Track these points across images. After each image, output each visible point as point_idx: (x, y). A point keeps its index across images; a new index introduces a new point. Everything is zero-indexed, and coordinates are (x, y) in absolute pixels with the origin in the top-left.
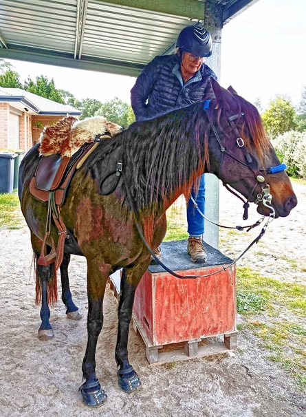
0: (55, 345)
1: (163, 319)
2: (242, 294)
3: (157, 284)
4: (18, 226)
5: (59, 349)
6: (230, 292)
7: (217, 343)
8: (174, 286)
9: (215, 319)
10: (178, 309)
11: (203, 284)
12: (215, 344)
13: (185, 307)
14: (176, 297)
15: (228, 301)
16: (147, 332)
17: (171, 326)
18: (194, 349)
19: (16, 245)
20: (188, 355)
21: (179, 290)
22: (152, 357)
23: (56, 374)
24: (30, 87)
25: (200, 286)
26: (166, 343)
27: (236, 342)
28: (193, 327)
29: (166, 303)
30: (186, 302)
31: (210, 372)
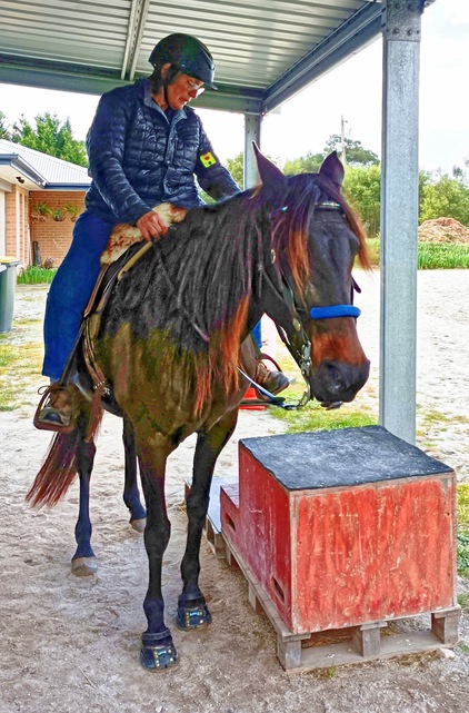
0: (95, 632)
1: (312, 581)
2: (462, 537)
3: (300, 512)
4: (10, 404)
5: (104, 640)
6: (444, 528)
7: (415, 631)
8: (333, 516)
9: (414, 583)
10: (341, 561)
11: (389, 513)
12: (413, 634)
13: (355, 557)
14: (338, 537)
15: (439, 547)
16: (280, 607)
17: (327, 596)
18: (372, 641)
19: (7, 442)
20: (361, 653)
21: (344, 525)
22: (291, 656)
23: (102, 687)
24: (25, 136)
25: (385, 517)
26: (317, 630)
27: (456, 628)
28: (370, 597)
29: (317, 549)
30: (358, 548)
31: (406, 687)
